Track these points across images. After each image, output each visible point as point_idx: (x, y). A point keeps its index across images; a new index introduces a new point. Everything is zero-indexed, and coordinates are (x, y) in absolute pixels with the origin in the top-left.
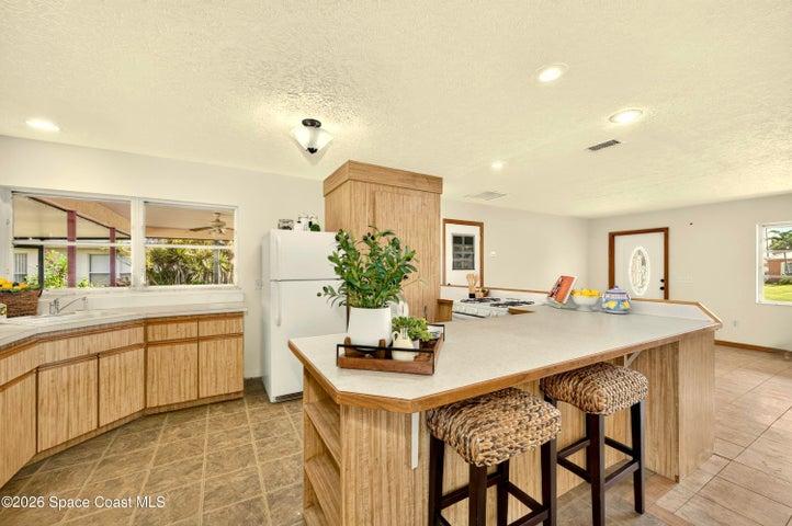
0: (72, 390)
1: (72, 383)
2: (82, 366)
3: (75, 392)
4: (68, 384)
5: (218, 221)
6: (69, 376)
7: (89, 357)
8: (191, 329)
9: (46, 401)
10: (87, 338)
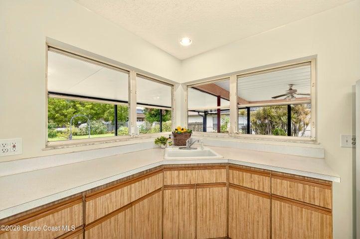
0: (180, 207)
1: (181, 202)
2: (186, 191)
3: (182, 209)
4: (179, 203)
5: (291, 89)
6: (179, 197)
7: (191, 186)
8: (265, 184)
9: (167, 210)
10: (189, 172)
